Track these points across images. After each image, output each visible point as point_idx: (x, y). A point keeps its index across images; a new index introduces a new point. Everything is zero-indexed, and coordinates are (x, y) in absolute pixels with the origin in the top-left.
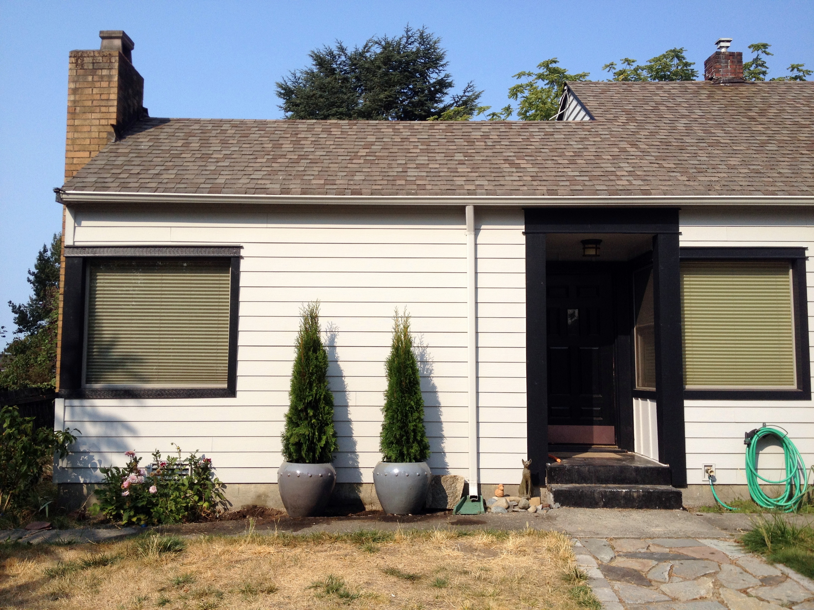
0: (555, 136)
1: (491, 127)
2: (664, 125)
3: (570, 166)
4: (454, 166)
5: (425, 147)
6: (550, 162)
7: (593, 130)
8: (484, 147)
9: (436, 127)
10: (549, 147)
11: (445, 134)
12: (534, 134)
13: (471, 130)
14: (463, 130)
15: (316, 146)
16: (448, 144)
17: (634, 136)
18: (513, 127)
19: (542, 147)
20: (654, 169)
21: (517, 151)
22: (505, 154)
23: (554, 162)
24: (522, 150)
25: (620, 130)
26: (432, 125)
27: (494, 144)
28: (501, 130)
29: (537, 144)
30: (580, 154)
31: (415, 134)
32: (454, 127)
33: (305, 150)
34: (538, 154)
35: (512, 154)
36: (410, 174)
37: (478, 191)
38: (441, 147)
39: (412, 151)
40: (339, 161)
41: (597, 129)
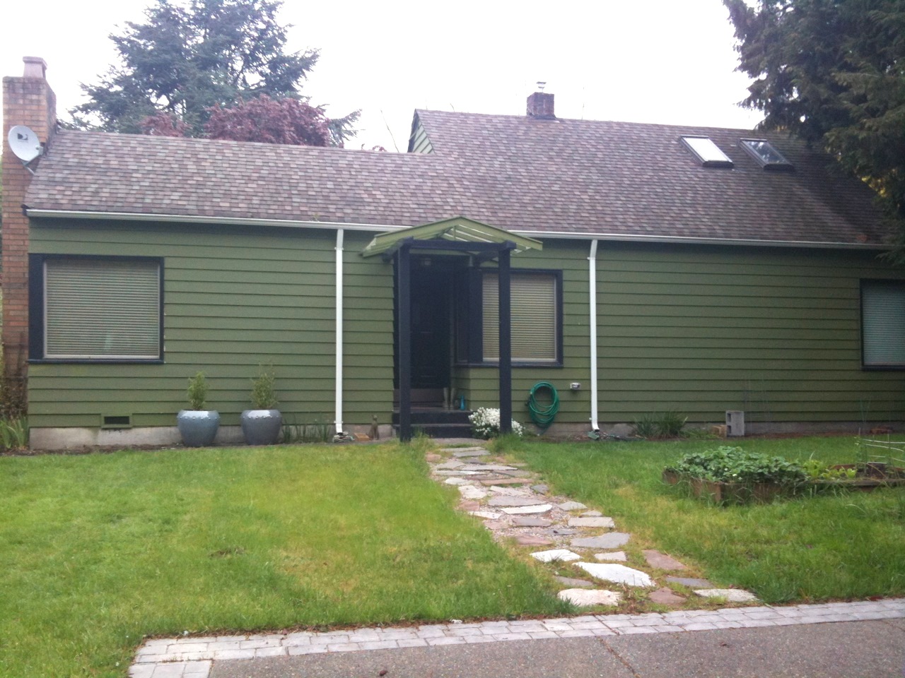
0: (404, 169)
1: (353, 156)
2: (485, 162)
3: (412, 199)
4: (326, 194)
5: (303, 174)
6: (397, 194)
7: (432, 164)
8: (349, 176)
9: (310, 153)
10: (399, 180)
11: (317, 161)
12: (387, 165)
13: (338, 158)
14: (333, 158)
15: (216, 169)
16: (321, 171)
17: (461, 173)
18: (372, 157)
19: (392, 179)
20: (470, 205)
21: (374, 181)
22: (365, 185)
23: (401, 194)
24: (378, 182)
25: (452, 166)
26: (307, 151)
27: (358, 173)
28: (362, 160)
29: (389, 175)
30: (421, 188)
31: (294, 159)
32: (325, 154)
33: (207, 172)
34: (390, 186)
35: (370, 185)
36: (294, 200)
37: (346, 219)
38: (316, 174)
39: (293, 177)
40: (237, 185)
41: (435, 164)
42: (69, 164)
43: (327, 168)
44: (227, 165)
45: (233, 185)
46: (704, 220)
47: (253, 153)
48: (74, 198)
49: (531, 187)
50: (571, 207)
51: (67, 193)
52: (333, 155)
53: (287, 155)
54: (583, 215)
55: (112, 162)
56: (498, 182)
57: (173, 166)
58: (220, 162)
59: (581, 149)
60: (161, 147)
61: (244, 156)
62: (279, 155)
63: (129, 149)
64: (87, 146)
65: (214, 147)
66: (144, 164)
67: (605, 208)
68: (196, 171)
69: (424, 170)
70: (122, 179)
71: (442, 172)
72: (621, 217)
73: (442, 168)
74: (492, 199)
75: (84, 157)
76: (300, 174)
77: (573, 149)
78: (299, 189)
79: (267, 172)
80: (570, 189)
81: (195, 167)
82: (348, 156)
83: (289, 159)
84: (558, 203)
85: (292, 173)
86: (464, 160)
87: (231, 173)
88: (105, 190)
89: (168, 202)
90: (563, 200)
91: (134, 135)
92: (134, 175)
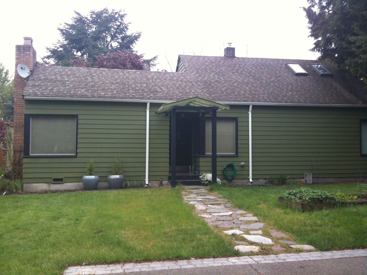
0: (174, 78)
1: (154, 74)
2: (207, 75)
3: (177, 90)
4: (143, 89)
5: (134, 81)
6: (171, 88)
7: (185, 76)
8: (152, 82)
9: (137, 73)
10: (172, 83)
11: (140, 76)
12: (168, 77)
13: (148, 75)
14: (146, 75)
15: (99, 80)
16: (141, 80)
17: (197, 79)
18: (161, 74)
19: (169, 82)
20: (200, 92)
21: (162, 84)
22: (159, 85)
23: (173, 88)
24: (164, 84)
25: (193, 77)
26: (135, 72)
27: (155, 80)
28: (158, 75)
29: (168, 81)
30: (181, 86)
31: (130, 75)
32: (143, 73)
33: (96, 81)
34: (168, 85)
35: (160, 85)
36: (130, 91)
37: (151, 98)
38: (139, 81)
39: (130, 82)
40: (107, 86)
41: (186, 76)
42: (41, 79)
43: (143, 79)
44: (104, 78)
45: (106, 86)
46: (296, 96)
47: (114, 73)
48: (43, 92)
49: (225, 85)
50: (241, 92)
51: (40, 90)
52: (146, 73)
53: (127, 74)
54: (246, 95)
55: (58, 78)
56: (212, 83)
57: (82, 79)
58: (101, 77)
59: (246, 69)
60: (78, 72)
61: (110, 74)
62: (124, 74)
63: (65, 72)
64: (48, 71)
65: (99, 71)
66: (71, 78)
67: (255, 92)
68: (91, 81)
69: (182, 79)
70: (62, 84)
71: (189, 79)
72: (262, 96)
73: (189, 78)
74: (209, 90)
75: (47, 76)
76: (132, 81)
77: (243, 69)
78: (132, 87)
79: (119, 80)
80: (241, 85)
81: (91, 79)
82: (152, 74)
83: (128, 75)
84: (236, 91)
85: (130, 81)
86: (198, 74)
87: (105, 81)
88: (55, 89)
89: (80, 93)
90: (238, 89)
91: (67, 67)
92: (67, 83)
